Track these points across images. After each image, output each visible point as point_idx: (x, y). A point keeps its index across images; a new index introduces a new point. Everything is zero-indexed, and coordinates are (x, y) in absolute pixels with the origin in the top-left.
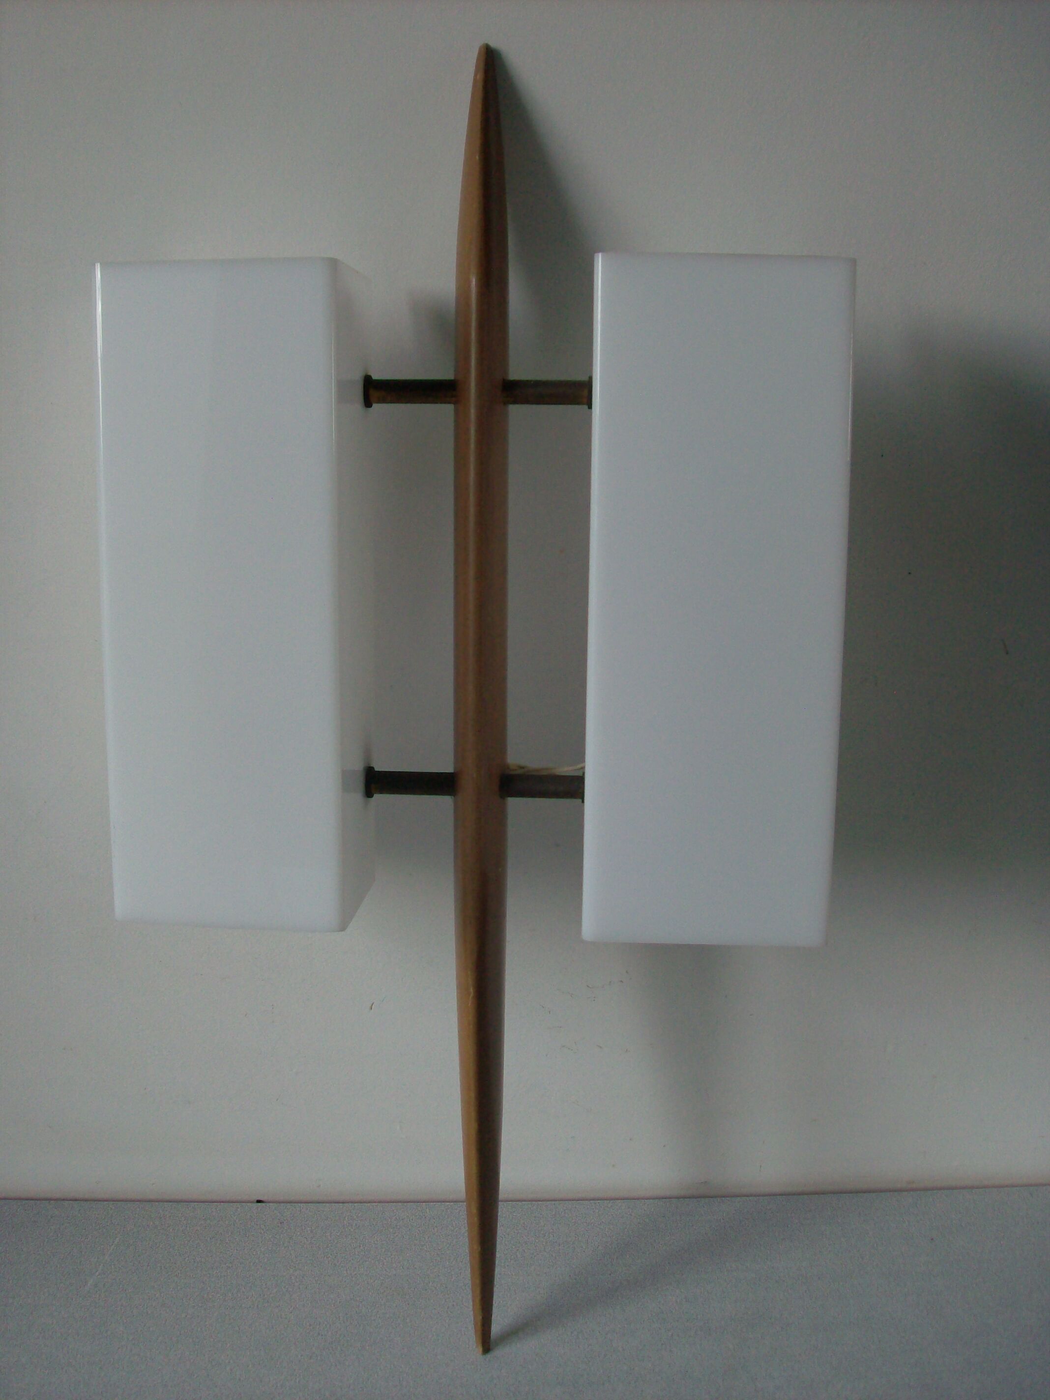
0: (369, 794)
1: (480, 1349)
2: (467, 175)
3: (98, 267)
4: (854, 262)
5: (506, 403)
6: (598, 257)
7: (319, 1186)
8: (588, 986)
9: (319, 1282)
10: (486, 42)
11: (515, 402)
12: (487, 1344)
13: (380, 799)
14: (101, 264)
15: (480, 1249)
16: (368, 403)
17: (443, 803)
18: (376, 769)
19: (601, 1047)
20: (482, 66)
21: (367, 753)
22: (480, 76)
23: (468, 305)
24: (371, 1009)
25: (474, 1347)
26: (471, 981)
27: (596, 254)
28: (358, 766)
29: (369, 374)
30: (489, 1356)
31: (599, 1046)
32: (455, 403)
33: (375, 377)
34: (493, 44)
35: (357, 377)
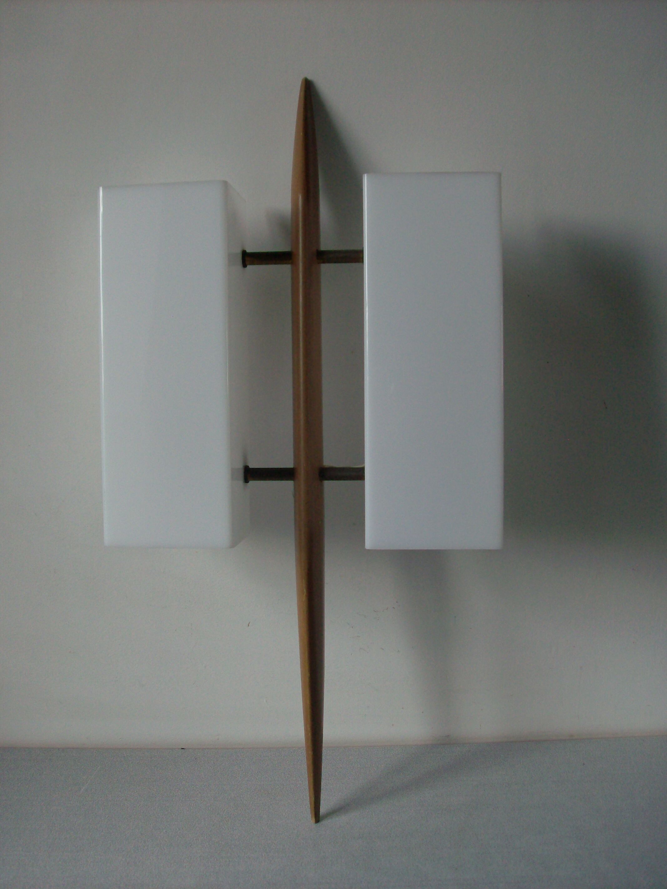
0: (246, 481)
1: (314, 819)
2: (296, 144)
3: (101, 189)
4: (500, 175)
5: (319, 263)
6: (365, 177)
7: (218, 739)
8: (374, 611)
9: (218, 788)
10: (306, 76)
11: (324, 262)
12: (317, 818)
13: (252, 483)
14: (102, 188)
15: (312, 753)
16: (245, 265)
17: (288, 485)
18: (250, 467)
19: (383, 649)
20: (303, 89)
21: (245, 458)
22: (303, 93)
23: (298, 209)
24: (249, 625)
25: (310, 820)
26: (304, 585)
27: (364, 175)
28: (240, 466)
29: (245, 250)
30: (318, 824)
31: (381, 648)
32: (292, 263)
33: (248, 251)
34: (310, 78)
35: (239, 251)
